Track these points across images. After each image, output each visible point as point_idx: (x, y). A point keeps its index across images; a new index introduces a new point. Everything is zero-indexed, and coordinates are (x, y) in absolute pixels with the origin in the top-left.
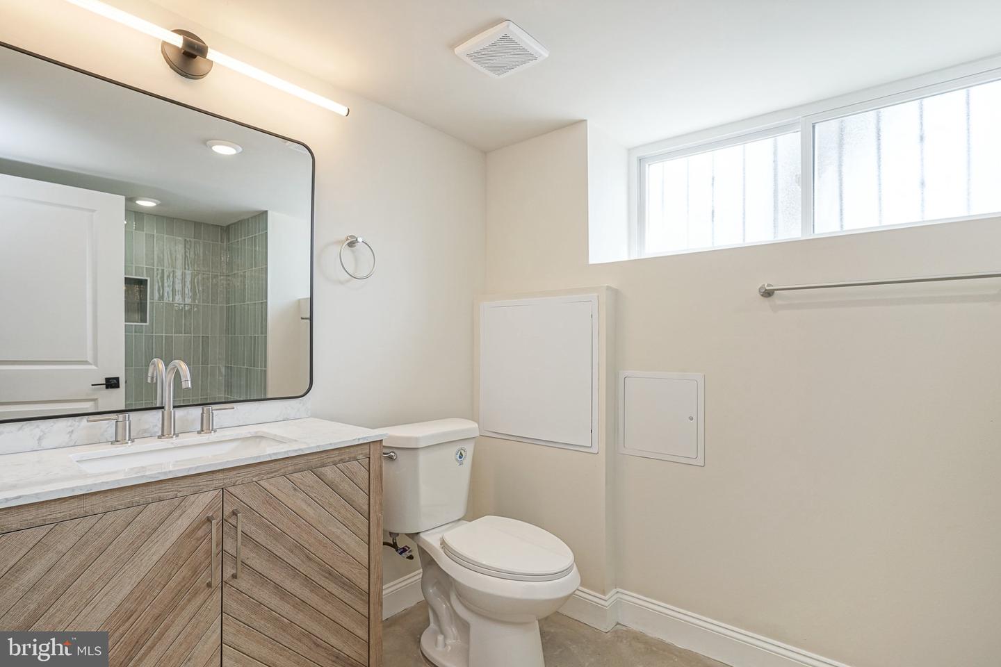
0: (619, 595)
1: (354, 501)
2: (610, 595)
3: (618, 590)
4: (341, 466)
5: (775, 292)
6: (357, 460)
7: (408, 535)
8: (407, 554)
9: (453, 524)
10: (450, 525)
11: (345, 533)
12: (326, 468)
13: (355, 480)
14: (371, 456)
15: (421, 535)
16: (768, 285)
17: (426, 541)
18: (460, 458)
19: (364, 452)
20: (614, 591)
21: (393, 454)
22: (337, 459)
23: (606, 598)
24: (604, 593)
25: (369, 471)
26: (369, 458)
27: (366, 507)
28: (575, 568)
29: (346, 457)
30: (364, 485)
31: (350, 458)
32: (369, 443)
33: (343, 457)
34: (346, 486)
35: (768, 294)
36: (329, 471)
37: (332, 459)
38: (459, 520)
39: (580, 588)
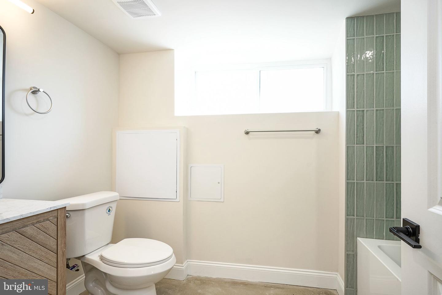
0: (188, 263)
1: (47, 245)
2: (185, 263)
3: (188, 260)
4: (38, 225)
5: (250, 132)
6: (49, 220)
7: (76, 258)
8: (76, 268)
9: (104, 247)
10: (103, 247)
11: (41, 265)
12: (27, 228)
13: (48, 232)
14: (59, 217)
15: (86, 256)
16: (247, 130)
17: (89, 258)
18: (109, 211)
19: (54, 215)
20: (186, 261)
21: (68, 214)
22: (35, 221)
23: (183, 265)
24: (182, 263)
25: (57, 226)
26: (57, 218)
27: (55, 247)
28: (174, 255)
29: (42, 219)
30: (54, 234)
31: (44, 220)
32: (57, 209)
33: (39, 219)
34: (41, 237)
35: (247, 133)
36: (29, 230)
37: (31, 222)
38: (108, 244)
39: (176, 264)
